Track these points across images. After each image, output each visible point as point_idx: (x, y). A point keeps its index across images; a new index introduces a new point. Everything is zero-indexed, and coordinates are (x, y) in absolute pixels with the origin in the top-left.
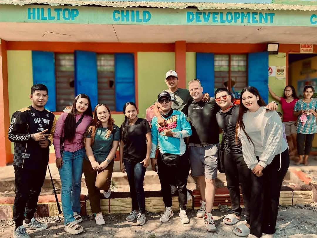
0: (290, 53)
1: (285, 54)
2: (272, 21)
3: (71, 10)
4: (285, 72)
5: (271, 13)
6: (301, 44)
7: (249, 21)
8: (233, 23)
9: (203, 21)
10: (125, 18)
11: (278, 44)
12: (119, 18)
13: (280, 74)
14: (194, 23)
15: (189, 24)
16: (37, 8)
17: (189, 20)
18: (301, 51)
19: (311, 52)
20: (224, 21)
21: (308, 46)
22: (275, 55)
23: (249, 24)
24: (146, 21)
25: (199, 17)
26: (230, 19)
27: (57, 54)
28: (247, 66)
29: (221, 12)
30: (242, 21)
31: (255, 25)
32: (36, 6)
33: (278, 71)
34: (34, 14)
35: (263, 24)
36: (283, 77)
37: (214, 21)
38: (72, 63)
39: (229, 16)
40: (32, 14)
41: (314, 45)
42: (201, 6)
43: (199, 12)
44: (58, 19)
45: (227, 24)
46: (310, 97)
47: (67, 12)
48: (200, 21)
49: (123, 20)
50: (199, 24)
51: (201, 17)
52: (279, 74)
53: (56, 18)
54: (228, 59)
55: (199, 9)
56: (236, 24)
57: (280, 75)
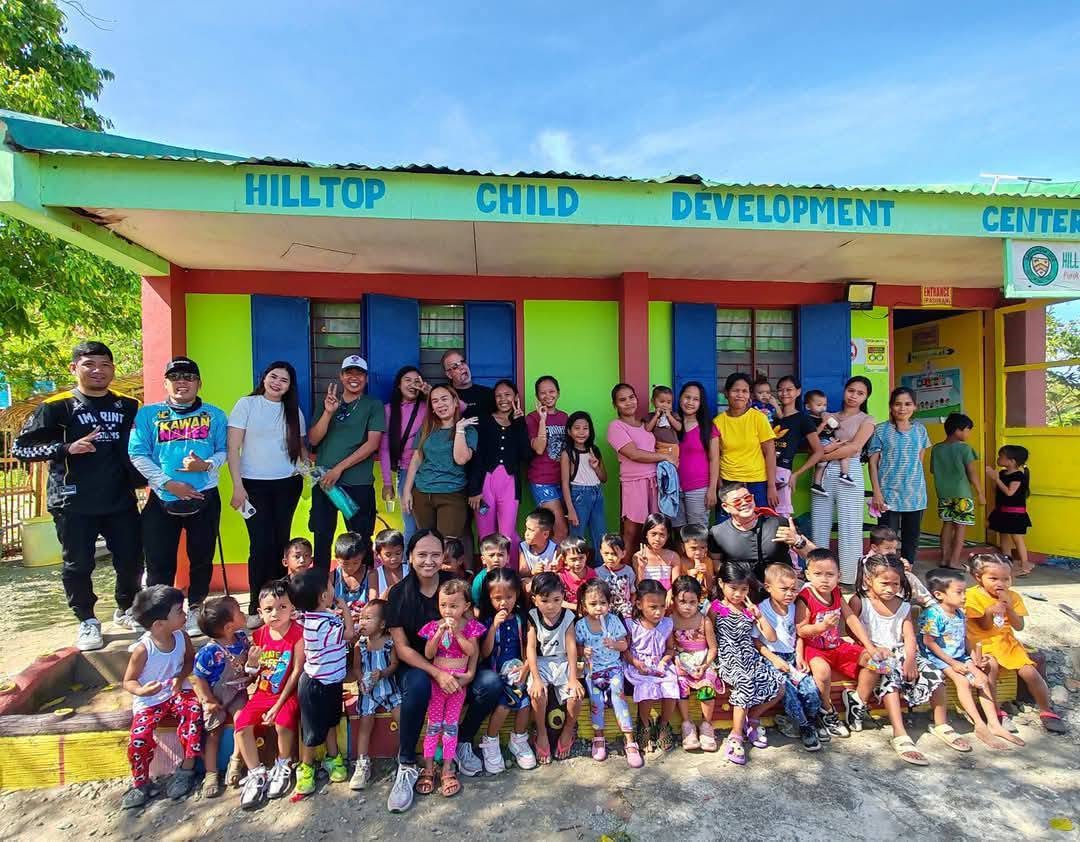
0: (897, 307)
1: (885, 310)
2: (887, 223)
3: (364, 181)
4: (886, 354)
5: (885, 200)
6: (924, 286)
7: (831, 220)
8: (790, 225)
9: (714, 216)
10: (510, 205)
11: (874, 284)
12: (493, 204)
13: (876, 358)
14: (690, 222)
15: (679, 223)
16: (272, 176)
17: (677, 214)
18: (923, 303)
19: (948, 307)
20: (768, 219)
21: (941, 291)
22: (865, 312)
23: (831, 228)
24: (564, 212)
25: (705, 207)
26: (782, 213)
27: (315, 302)
28: (796, 338)
29: (761, 194)
30: (814, 220)
31: (846, 229)
32: (269, 171)
33: (871, 350)
34: (262, 190)
35: (866, 228)
36: (884, 367)
37: (743, 217)
38: (356, 326)
39: (782, 204)
40: (256, 189)
41: (955, 290)
42: (710, 179)
43: (705, 194)
44: (330, 203)
45: (775, 225)
46: (907, 417)
47: (353, 188)
48: (708, 217)
49: (504, 210)
50: (704, 224)
51: (710, 205)
52: (872, 358)
53: (324, 201)
54: (748, 320)
55: (708, 185)
56: (797, 227)
57: (876, 361)
